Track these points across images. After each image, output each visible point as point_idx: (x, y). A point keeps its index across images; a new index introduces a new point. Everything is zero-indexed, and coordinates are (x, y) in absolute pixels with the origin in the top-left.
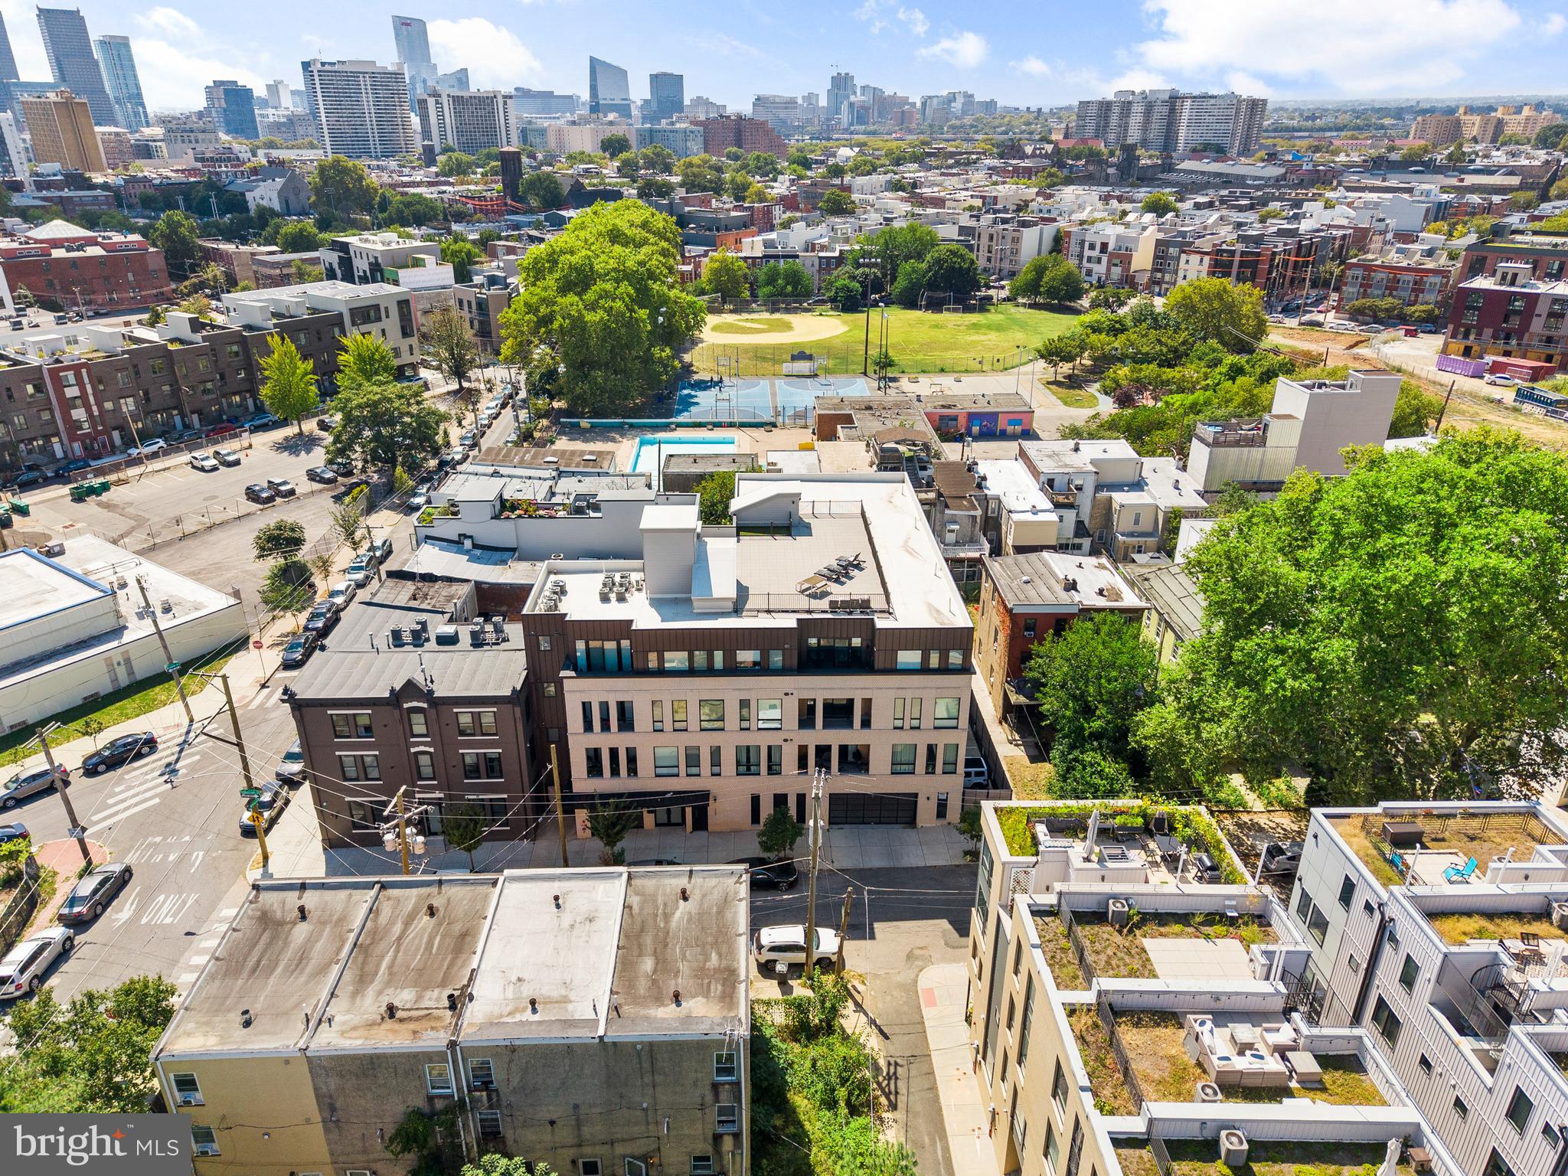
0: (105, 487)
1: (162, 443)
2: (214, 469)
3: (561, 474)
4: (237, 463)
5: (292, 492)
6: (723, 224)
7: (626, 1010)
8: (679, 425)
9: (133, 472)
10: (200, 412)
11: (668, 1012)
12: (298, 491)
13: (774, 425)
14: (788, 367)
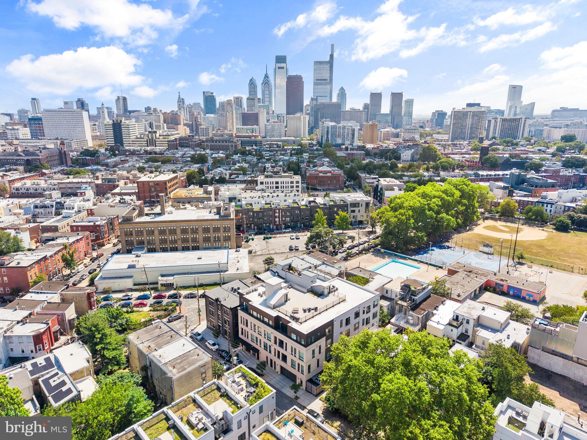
0: (270, 238)
1: (290, 230)
2: (293, 239)
3: (324, 263)
4: (299, 239)
5: (298, 250)
9: (278, 235)
10: (304, 224)
11: (171, 368)
12: (300, 249)
13: (440, 267)
14: (482, 248)
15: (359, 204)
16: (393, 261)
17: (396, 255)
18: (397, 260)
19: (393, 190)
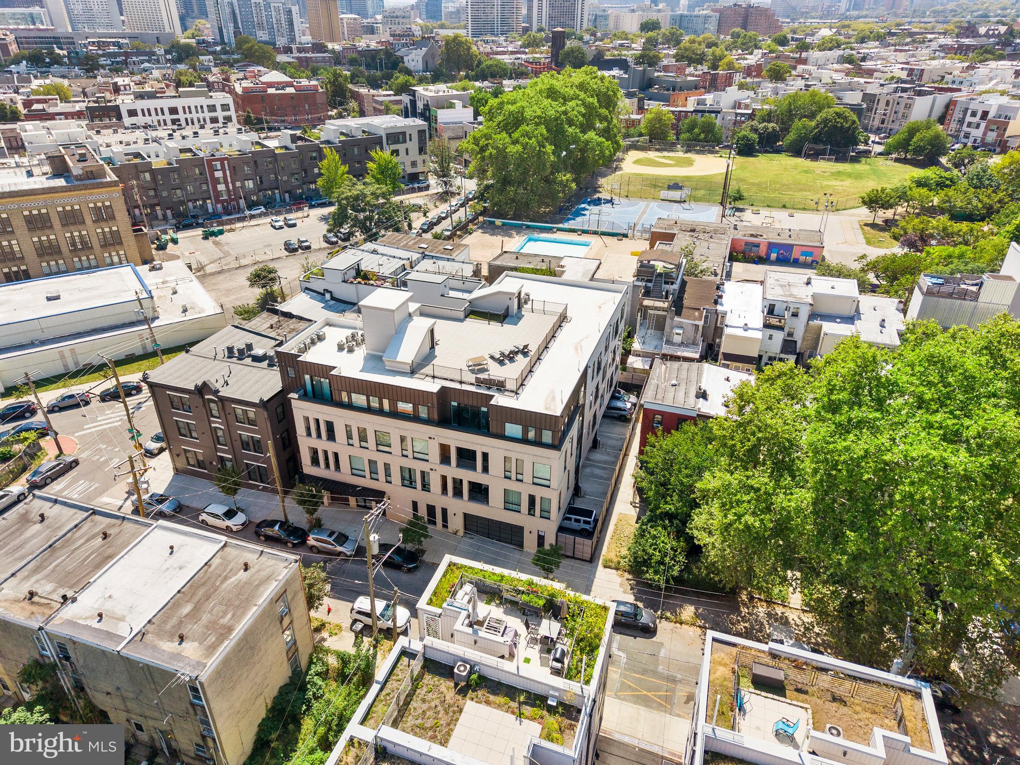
0: (221, 232)
1: (263, 209)
2: (281, 228)
3: (424, 256)
4: (294, 225)
5: (308, 248)
6: (678, 86)
7: (149, 637)
8: (559, 230)
9: (239, 225)
10: (289, 192)
11: (170, 646)
12: (313, 247)
13: (626, 236)
14: (665, 194)
15: (404, 133)
16: (530, 240)
17: (528, 227)
18: (536, 235)
19: (451, 106)
